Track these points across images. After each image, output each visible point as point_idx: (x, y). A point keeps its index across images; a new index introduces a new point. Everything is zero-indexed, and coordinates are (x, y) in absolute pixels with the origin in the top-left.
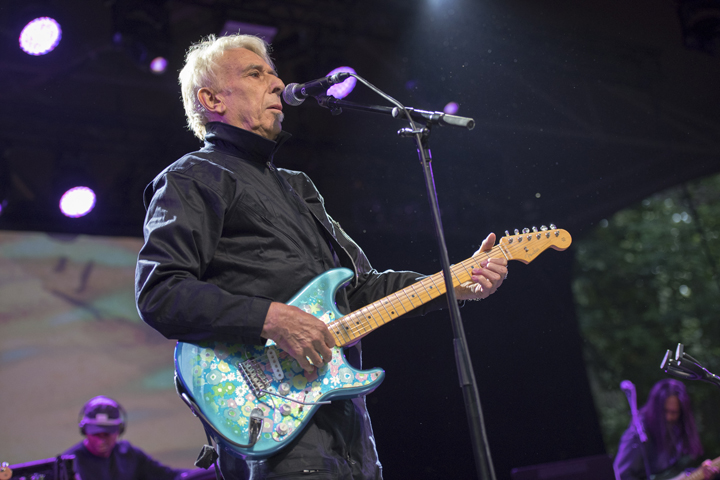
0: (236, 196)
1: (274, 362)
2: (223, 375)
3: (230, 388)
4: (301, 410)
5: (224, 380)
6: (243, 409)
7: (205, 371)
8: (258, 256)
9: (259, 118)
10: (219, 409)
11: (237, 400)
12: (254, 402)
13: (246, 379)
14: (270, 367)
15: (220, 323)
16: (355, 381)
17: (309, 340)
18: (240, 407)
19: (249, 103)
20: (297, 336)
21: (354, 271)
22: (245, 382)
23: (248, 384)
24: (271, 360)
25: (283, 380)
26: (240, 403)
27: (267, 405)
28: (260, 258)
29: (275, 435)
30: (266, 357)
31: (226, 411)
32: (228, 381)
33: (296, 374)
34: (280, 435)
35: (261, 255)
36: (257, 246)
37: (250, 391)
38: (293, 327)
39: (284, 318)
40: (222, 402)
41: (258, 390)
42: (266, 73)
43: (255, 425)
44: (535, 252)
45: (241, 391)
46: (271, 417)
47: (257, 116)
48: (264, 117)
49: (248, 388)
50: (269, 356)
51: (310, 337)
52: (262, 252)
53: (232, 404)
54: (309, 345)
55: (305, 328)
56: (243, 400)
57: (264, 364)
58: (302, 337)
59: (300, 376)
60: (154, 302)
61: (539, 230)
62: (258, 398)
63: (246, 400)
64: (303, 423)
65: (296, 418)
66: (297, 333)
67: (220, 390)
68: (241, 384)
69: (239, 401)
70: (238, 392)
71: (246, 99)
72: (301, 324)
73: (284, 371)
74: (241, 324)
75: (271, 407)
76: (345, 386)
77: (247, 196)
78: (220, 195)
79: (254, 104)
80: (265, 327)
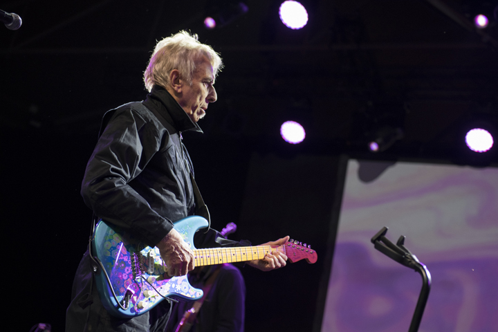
1: (151, 261)
3: (123, 265)
4: (155, 297)
5: (122, 258)
6: (125, 282)
7: (112, 247)
10: (113, 276)
12: (132, 280)
16: (188, 292)
17: (182, 260)
18: (124, 280)
21: (209, 222)
22: (131, 266)
25: (152, 275)
26: (125, 278)
27: (138, 286)
31: (116, 279)
34: (139, 309)
40: (116, 272)
45: (128, 270)
58: (179, 257)
63: (129, 278)
65: (151, 301)
66: (177, 253)
67: (117, 264)
68: (129, 266)
75: (140, 288)
76: (182, 293)
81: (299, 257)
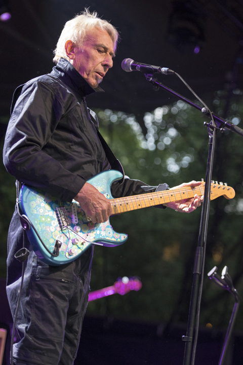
0: (70, 109)
1: (75, 212)
2: (47, 211)
3: (49, 219)
4: (82, 244)
5: (47, 214)
6: (53, 234)
7: (37, 205)
8: (70, 147)
9: (88, 75)
10: (41, 230)
11: (51, 228)
12: (59, 232)
13: (58, 217)
14: (72, 214)
15: (54, 183)
16: (113, 237)
17: (101, 209)
18: (52, 232)
19: (87, 64)
20: (95, 204)
21: (123, 174)
22: (57, 219)
23: (59, 220)
24: (73, 211)
25: (78, 225)
27: (66, 236)
28: (70, 148)
29: (67, 255)
30: (71, 208)
31: (45, 232)
32: (48, 215)
33: (84, 223)
34: (70, 255)
35: (71, 147)
36: (71, 141)
37: (59, 225)
38: (94, 199)
39: (91, 192)
40: (44, 226)
41: (63, 226)
42: (108, 53)
43: (58, 245)
44: (216, 195)
45: (54, 223)
46: (67, 244)
47: (87, 73)
48: (91, 75)
49: (58, 223)
50: (73, 208)
51: (101, 207)
52: (72, 145)
53: (48, 229)
54: (100, 212)
55: (100, 201)
56: (54, 228)
57: (69, 212)
58: (98, 206)
59: (86, 225)
60: (18, 158)
61: (219, 184)
62: (62, 230)
63: (56, 230)
64: (82, 252)
65: (79, 248)
66: (95, 203)
67: (43, 219)
68: (55, 219)
69: (52, 229)
70: (52, 224)
71: (87, 61)
72: (99, 198)
73: (79, 219)
74: (67, 188)
75: (67, 237)
77: (76, 110)
78: (63, 105)
79: (90, 65)
80: (79, 194)
81: (217, 195)
